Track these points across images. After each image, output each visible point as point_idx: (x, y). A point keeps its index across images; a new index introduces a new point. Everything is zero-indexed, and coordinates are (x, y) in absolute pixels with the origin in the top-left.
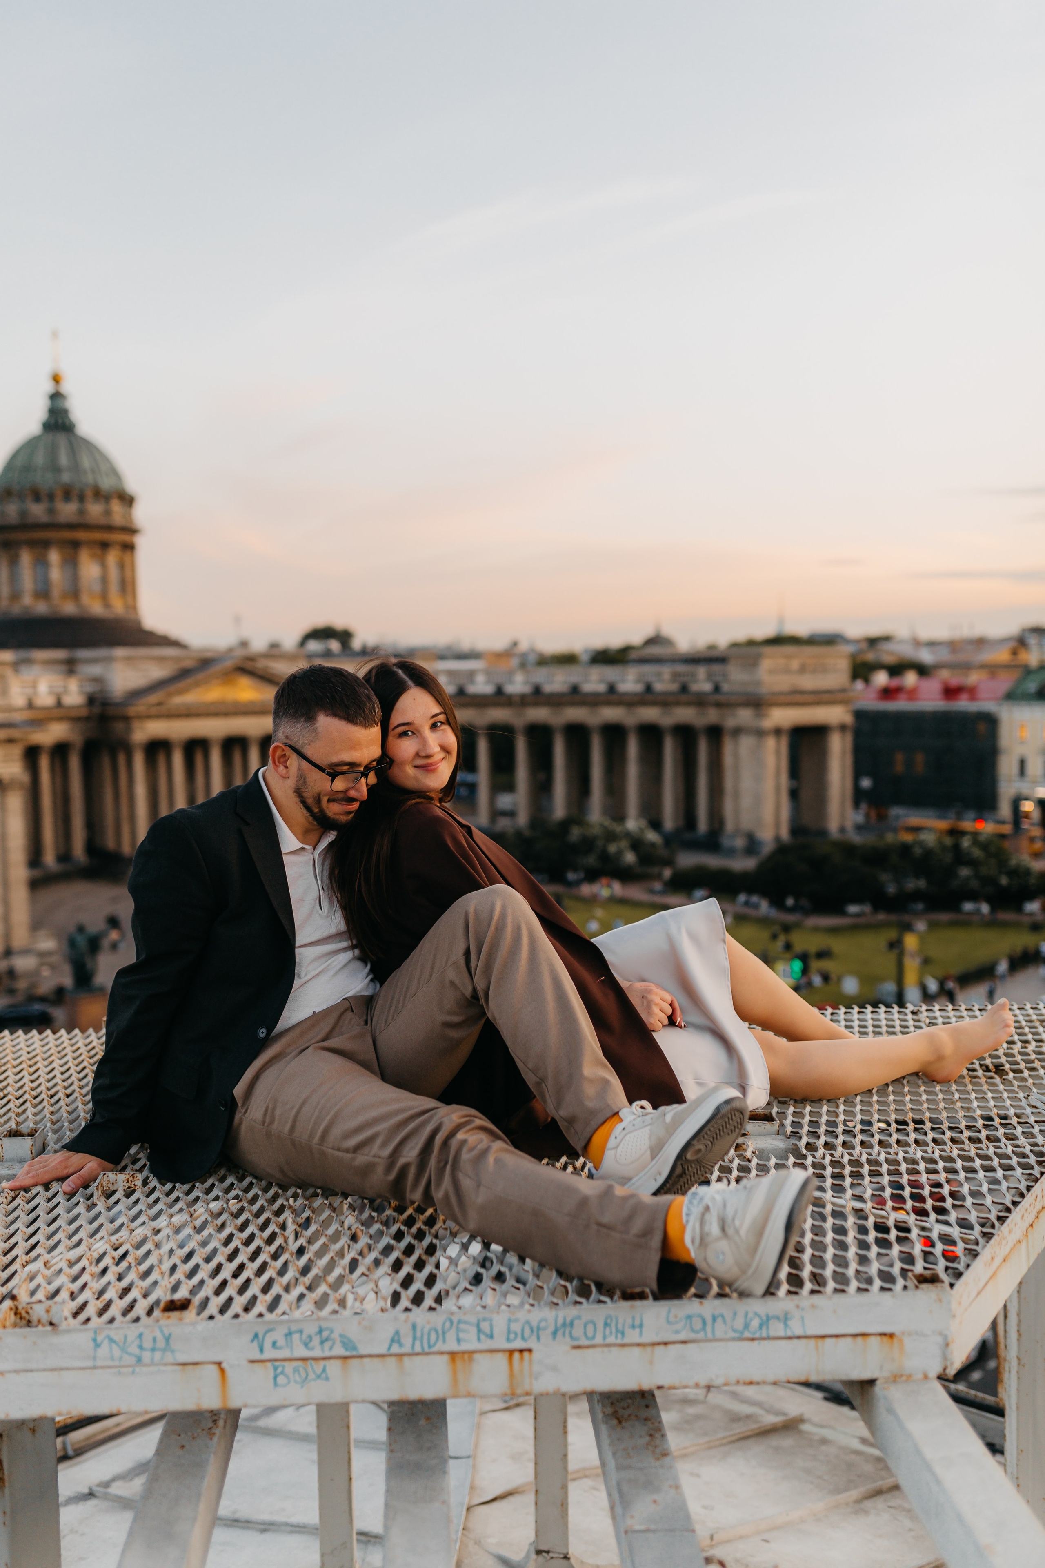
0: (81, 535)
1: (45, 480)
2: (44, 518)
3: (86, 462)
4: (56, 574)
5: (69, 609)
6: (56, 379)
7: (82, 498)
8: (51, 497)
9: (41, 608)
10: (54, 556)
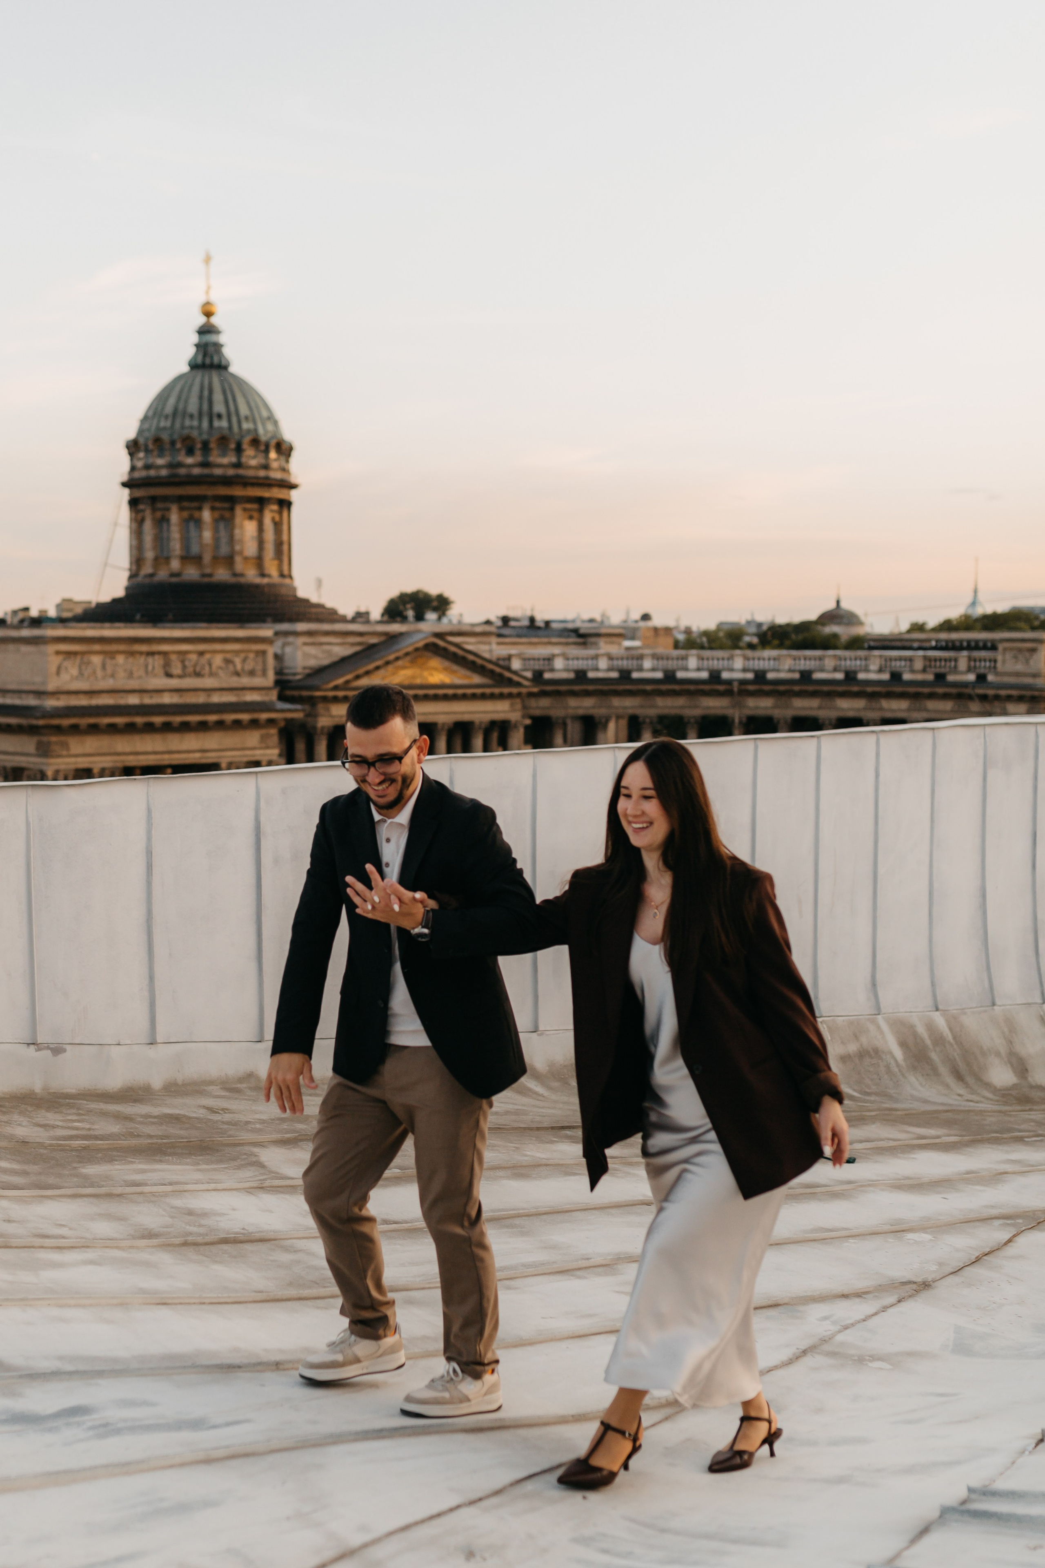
0: (238, 492)
1: (199, 429)
2: (196, 471)
3: (244, 410)
4: (207, 535)
5: (222, 575)
6: (208, 314)
7: (239, 449)
8: (206, 447)
9: (192, 574)
10: (207, 515)
